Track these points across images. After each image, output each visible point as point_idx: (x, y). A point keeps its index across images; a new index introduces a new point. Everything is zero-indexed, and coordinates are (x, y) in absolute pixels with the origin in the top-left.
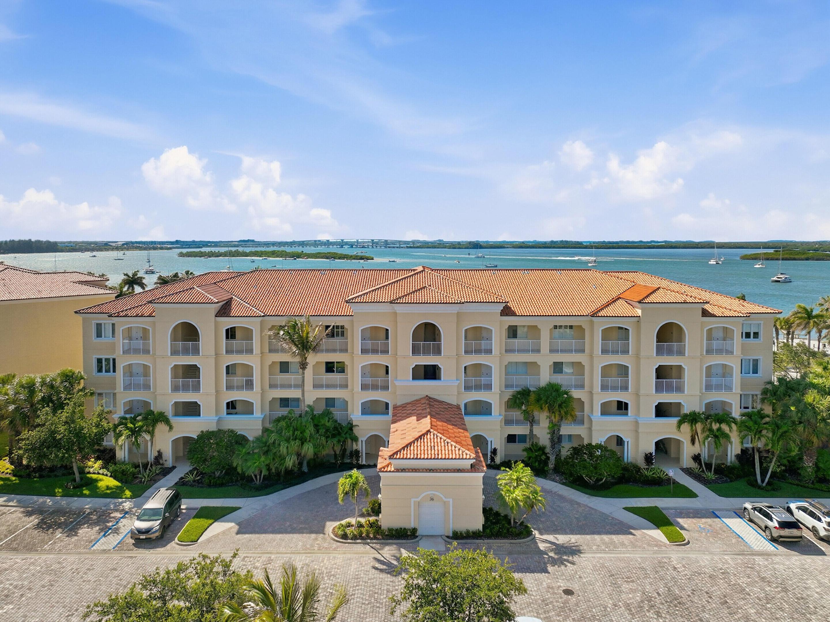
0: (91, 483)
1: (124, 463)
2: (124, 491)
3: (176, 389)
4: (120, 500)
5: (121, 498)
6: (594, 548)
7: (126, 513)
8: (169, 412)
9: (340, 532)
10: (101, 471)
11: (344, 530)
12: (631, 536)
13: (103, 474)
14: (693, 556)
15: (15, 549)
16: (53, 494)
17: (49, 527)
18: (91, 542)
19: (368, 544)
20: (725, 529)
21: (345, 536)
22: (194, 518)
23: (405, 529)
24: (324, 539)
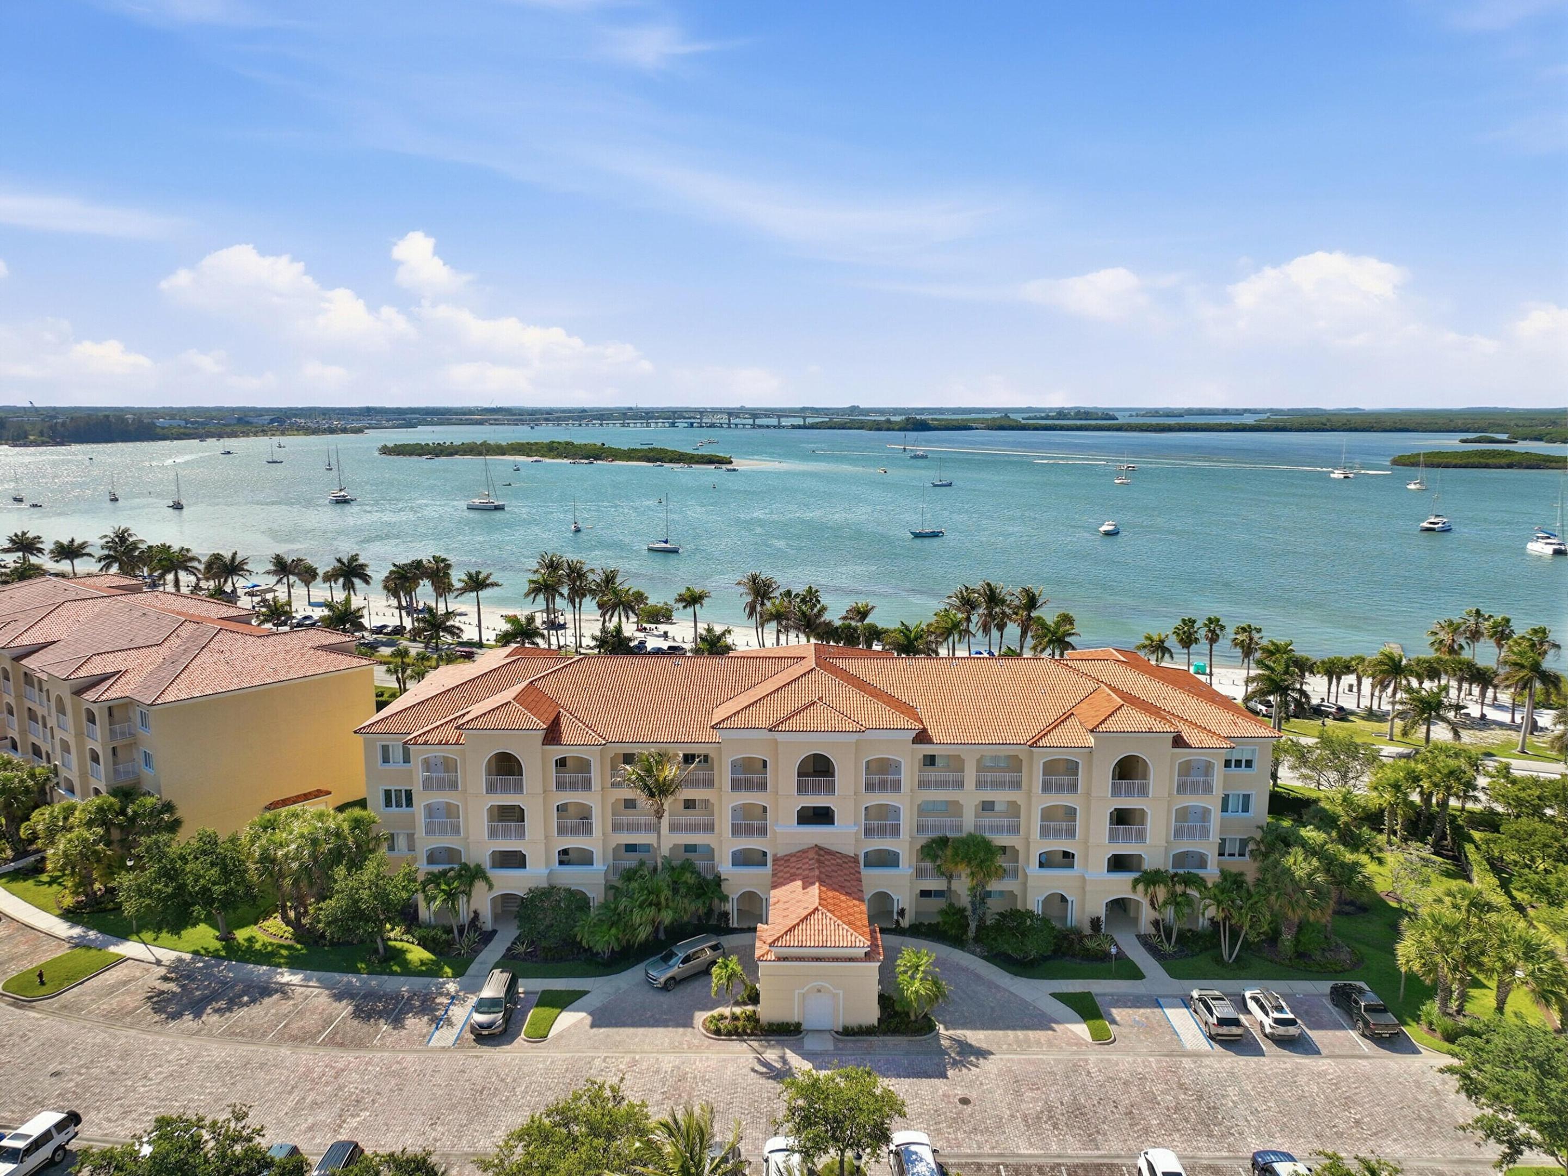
0: (397, 956)
1: (429, 926)
2: (443, 967)
3: (493, 834)
4: (441, 980)
5: (442, 977)
6: (1005, 1047)
7: (453, 998)
8: (486, 863)
9: (712, 1027)
10: (405, 937)
11: (716, 1025)
12: (1050, 1032)
13: (408, 941)
14: (1114, 1057)
15: (342, 1045)
16: (357, 971)
17: (369, 1017)
18: (424, 1036)
19: (745, 1041)
20: (1163, 1023)
21: (718, 1032)
22: (537, 1006)
23: (787, 1024)
24: (694, 1035)
